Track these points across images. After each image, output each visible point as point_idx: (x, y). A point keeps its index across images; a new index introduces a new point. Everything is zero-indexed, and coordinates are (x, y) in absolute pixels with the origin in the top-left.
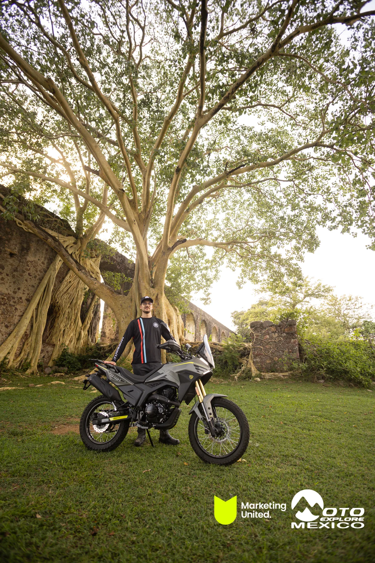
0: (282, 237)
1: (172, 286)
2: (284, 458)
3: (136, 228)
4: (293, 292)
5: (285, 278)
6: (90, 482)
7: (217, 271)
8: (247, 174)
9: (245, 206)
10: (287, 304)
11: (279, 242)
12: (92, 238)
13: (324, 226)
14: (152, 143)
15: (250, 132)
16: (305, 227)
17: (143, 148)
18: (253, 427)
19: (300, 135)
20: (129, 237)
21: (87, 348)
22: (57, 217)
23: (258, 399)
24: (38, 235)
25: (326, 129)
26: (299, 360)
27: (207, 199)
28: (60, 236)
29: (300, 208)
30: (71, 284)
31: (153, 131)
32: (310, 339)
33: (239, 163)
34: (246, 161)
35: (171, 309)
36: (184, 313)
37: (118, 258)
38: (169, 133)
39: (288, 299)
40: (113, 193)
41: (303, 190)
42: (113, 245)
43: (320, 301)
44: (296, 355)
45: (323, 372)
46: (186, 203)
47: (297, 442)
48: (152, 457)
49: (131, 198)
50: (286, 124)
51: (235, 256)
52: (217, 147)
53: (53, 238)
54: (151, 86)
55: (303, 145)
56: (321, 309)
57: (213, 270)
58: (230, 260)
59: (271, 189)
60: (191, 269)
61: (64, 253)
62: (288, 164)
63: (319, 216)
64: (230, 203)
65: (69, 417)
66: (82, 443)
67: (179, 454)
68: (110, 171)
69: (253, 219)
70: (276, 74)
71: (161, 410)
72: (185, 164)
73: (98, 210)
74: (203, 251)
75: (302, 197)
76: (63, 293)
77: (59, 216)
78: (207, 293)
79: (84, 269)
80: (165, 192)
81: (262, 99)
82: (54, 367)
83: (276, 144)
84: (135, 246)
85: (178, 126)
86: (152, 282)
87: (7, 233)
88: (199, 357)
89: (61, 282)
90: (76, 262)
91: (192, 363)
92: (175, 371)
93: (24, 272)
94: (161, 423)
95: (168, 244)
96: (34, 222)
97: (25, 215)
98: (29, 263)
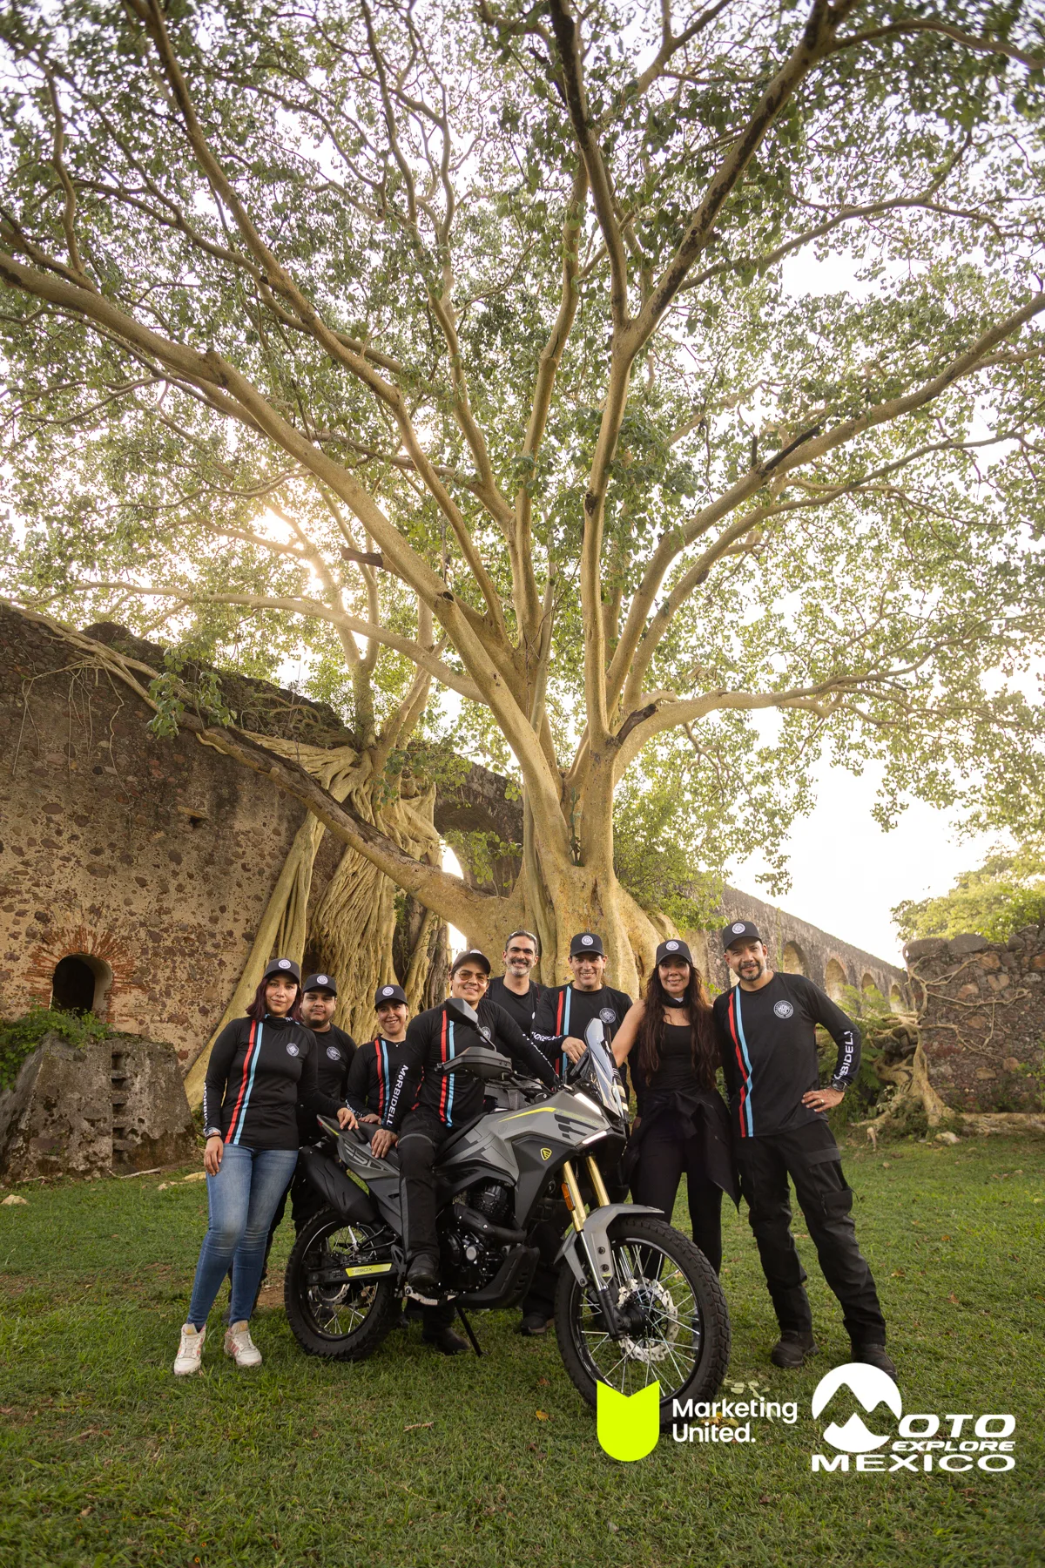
3: (503, 695)
12: (401, 740)
22: (305, 702)
28: (306, 749)
35: (642, 919)
37: (487, 786)
53: (287, 764)
61: (320, 798)
74: (748, 726)
76: (338, 906)
77: (307, 696)
78: (775, 857)
79: (379, 834)
86: (575, 847)
87: (178, 768)
88: (572, 1093)
89: (329, 877)
90: (357, 818)
91: (551, 1110)
92: (503, 1137)
93: (231, 863)
94: (473, 1291)
95: (606, 727)
96: (230, 729)
97: (205, 716)
98: (241, 838)
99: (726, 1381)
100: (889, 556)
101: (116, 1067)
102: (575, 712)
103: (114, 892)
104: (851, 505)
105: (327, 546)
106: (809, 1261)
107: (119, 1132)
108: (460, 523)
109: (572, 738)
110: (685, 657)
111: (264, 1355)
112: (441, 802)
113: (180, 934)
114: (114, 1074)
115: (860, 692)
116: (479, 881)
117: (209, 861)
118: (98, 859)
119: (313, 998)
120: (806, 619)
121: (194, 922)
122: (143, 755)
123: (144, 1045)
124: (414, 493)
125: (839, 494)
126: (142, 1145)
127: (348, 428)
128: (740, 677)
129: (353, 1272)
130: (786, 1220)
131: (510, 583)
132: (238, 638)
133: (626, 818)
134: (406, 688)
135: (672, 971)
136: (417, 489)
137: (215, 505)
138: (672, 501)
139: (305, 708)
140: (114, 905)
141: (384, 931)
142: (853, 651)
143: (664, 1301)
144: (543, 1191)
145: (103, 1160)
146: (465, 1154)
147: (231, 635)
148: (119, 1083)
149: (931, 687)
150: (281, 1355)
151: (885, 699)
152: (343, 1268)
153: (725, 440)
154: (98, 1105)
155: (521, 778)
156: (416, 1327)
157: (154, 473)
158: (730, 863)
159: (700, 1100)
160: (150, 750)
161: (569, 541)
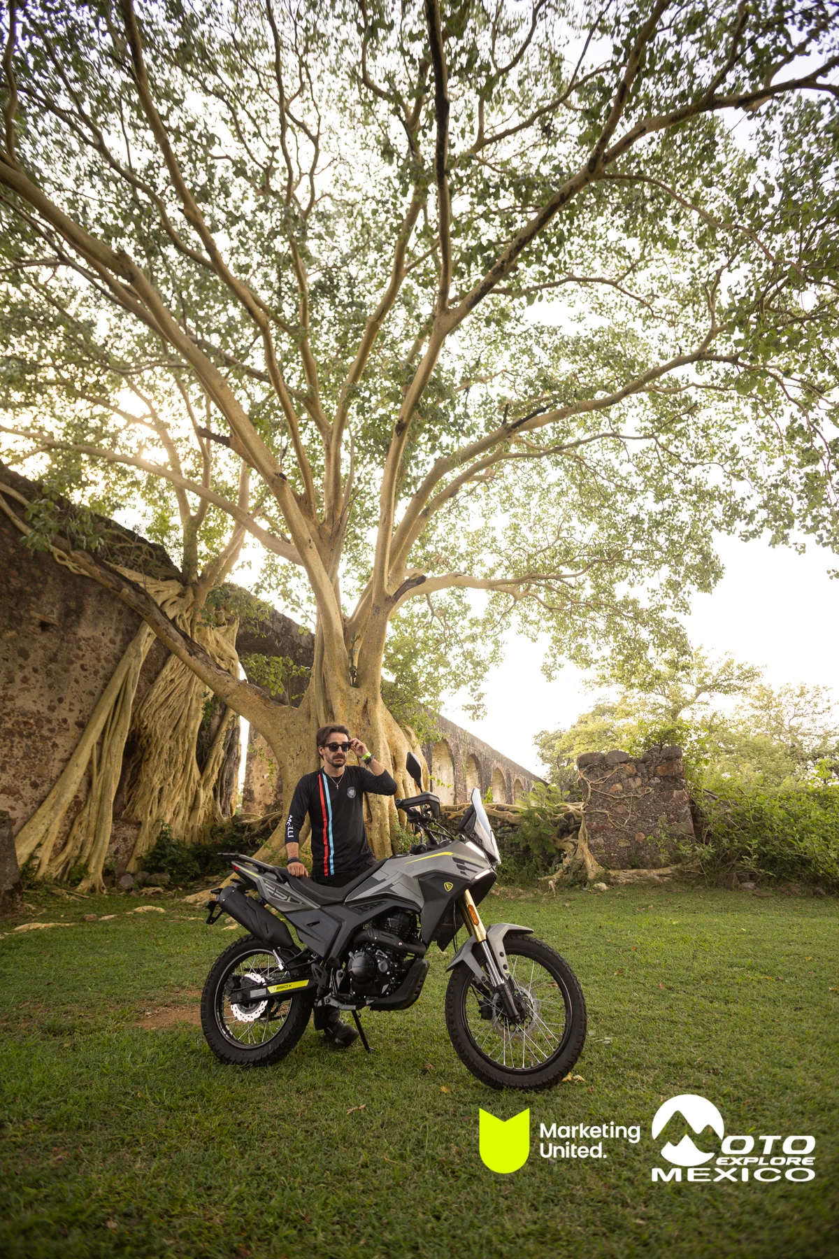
0: (638, 561)
1: (399, 680)
2: (672, 1069)
3: (313, 556)
4: (671, 683)
5: (651, 653)
6: (227, 1139)
7: (496, 643)
8: (553, 428)
9: (553, 496)
10: (660, 711)
11: (631, 571)
12: (218, 581)
13: (729, 532)
14: (343, 371)
15: (554, 337)
16: (688, 537)
17: (323, 383)
18: (593, 998)
19: (663, 339)
20: (299, 575)
21: (214, 828)
22: (142, 540)
23: (603, 932)
24: (101, 580)
25: (718, 324)
26: (694, 837)
27: (466, 486)
28: (149, 579)
29: (674, 496)
30: (173, 686)
31: (344, 346)
32: (716, 789)
33: (533, 405)
34: (547, 399)
35: (398, 732)
36: (428, 740)
37: (277, 623)
38: (379, 348)
39: (662, 700)
40: (261, 483)
41: (679, 456)
42: (263, 597)
43: (735, 699)
44: (687, 826)
45: (750, 864)
46: (420, 497)
47: (700, 1031)
48: (366, 1076)
49: (301, 490)
50: (630, 316)
51: (535, 607)
52: (482, 372)
53: (134, 586)
54: (336, 253)
55: (670, 360)
56: (737, 717)
57: (489, 642)
58: (525, 619)
59: (607, 457)
60: (438, 642)
61: (159, 617)
62: (641, 401)
63: (718, 510)
64: (518, 493)
65: (177, 989)
66: (208, 1048)
67: (429, 1066)
68: (253, 435)
69: (571, 524)
70: (601, 214)
71: (383, 966)
72: (416, 414)
73: (231, 521)
74: (464, 600)
75: (676, 470)
76: (157, 705)
77: (146, 537)
78: (476, 693)
79: (203, 650)
80: (374, 475)
81: (574, 267)
82: (140, 873)
83: (611, 359)
84: (313, 595)
85: (396, 332)
86: (353, 673)
87: (34, 580)
89: (152, 682)
90: (185, 636)
93: (72, 663)
95: (386, 588)
98: (82, 643)
113: (21, 718)
115: (541, 586)
117: (53, 659)
121: (34, 709)
122: (5, 565)
141: (191, 728)
160: (13, 561)
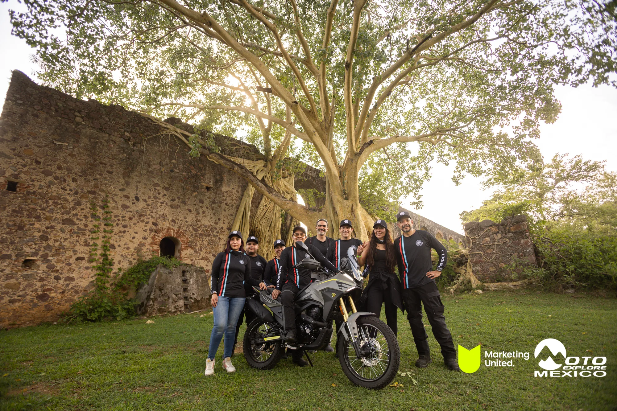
3: (317, 139)
7: (426, 168)
12: (281, 157)
22: (246, 144)
26: (535, 264)
28: (248, 161)
30: (267, 208)
35: (369, 219)
37: (313, 173)
41: (525, 44)
44: (530, 258)
53: (240, 166)
61: (252, 178)
63: (555, 71)
68: (279, 85)
76: (261, 217)
77: (247, 142)
79: (275, 191)
86: (345, 193)
87: (201, 169)
88: (343, 273)
89: (257, 206)
90: (266, 185)
91: (335, 280)
92: (318, 290)
93: (221, 203)
94: (309, 344)
95: (355, 149)
96: (218, 154)
97: (209, 150)
98: (225, 194)
99: (399, 372)
100: (458, 84)
101: (183, 275)
102: (344, 145)
103: (180, 214)
104: (444, 65)
105: (252, 88)
106: (429, 333)
107: (186, 298)
108: (300, 76)
109: (343, 155)
110: (384, 124)
111: (236, 368)
112: (296, 179)
113: (204, 229)
114: (183, 278)
115: (447, 135)
116: (311, 207)
117: (214, 202)
118: (173, 203)
119: (250, 244)
120: (428, 109)
121: (209, 224)
122: (188, 165)
123: (193, 268)
124: (283, 67)
125: (440, 61)
126: (194, 302)
127: (257, 41)
128: (403, 131)
129: (266, 339)
130: (421, 317)
131: (319, 99)
132: (221, 122)
133: (363, 183)
134: (282, 139)
135: (378, 230)
136: (284, 65)
137: (210, 73)
138: (378, 65)
139: (246, 146)
140: (180, 219)
141: (277, 226)
142: (445, 120)
143: (377, 345)
144: (333, 309)
145: (181, 308)
146: (305, 297)
147: (218, 121)
148: (185, 281)
149: (474, 133)
150: (243, 368)
151: (457, 137)
152: (263, 338)
153: (397, 42)
154: (178, 289)
155: (325, 170)
156: (290, 358)
157: (187, 61)
158: (401, 199)
159: (389, 276)
160: (190, 163)
161: (340, 81)
